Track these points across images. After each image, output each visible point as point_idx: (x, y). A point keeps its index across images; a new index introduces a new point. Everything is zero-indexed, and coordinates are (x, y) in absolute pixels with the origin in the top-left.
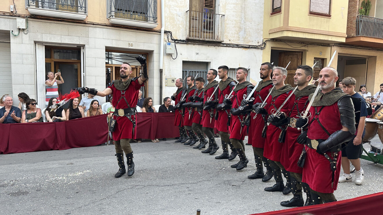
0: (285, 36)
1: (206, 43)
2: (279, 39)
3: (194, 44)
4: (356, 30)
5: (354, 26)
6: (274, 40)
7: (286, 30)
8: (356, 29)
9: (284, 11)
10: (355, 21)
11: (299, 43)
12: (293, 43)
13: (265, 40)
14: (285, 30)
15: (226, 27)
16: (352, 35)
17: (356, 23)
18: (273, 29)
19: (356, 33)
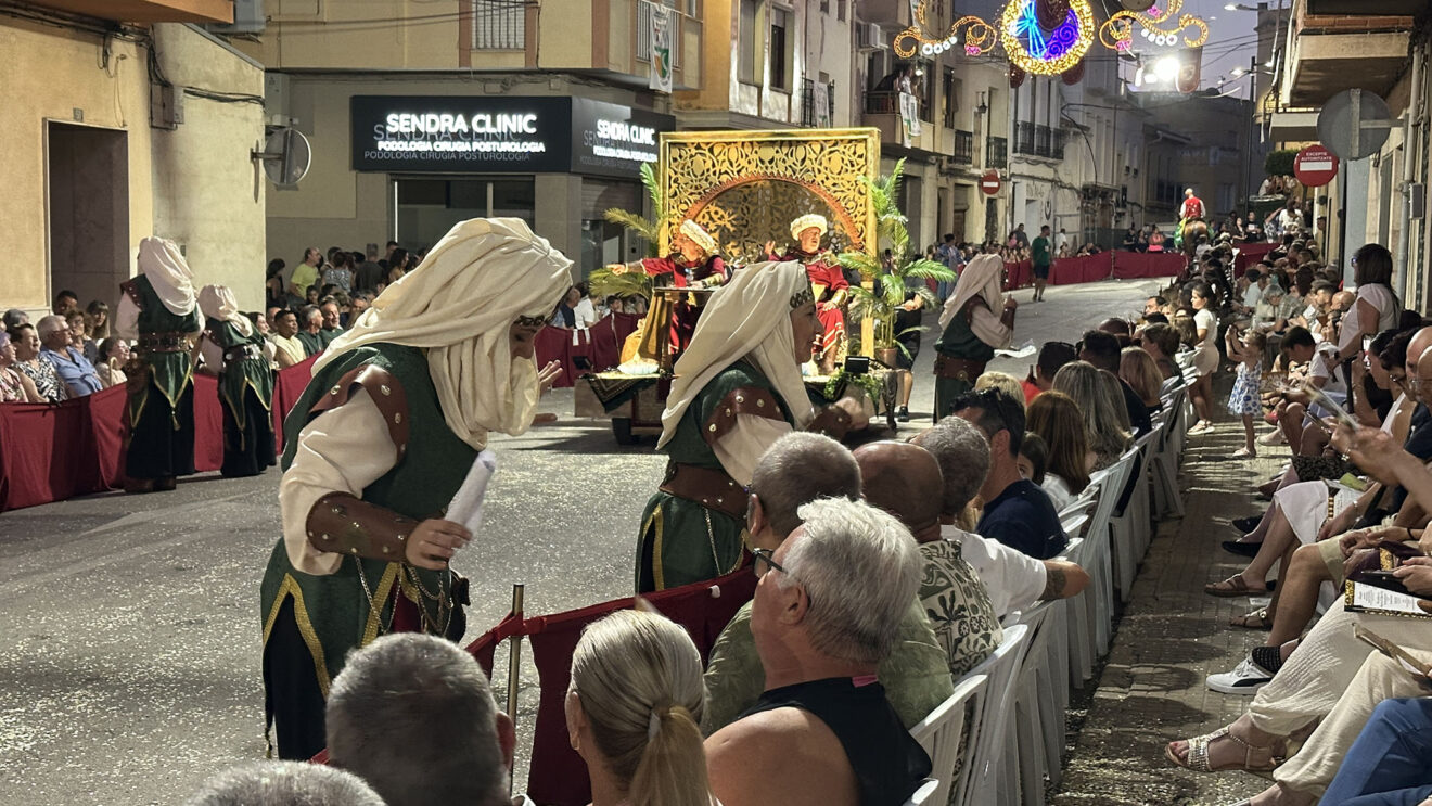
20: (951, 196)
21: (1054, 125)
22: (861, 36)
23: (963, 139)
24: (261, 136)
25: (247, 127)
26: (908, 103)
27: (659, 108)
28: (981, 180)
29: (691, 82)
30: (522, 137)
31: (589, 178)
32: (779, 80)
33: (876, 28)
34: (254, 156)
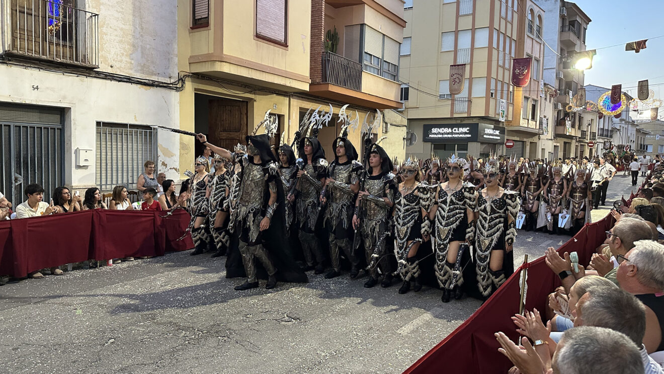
0: (219, 70)
1: (58, 68)
2: (207, 75)
3: (26, 67)
4: (322, 74)
5: (320, 67)
6: (198, 77)
7: (219, 61)
8: (322, 72)
9: (214, 26)
10: (321, 60)
11: (241, 86)
12: (232, 84)
13: (182, 74)
14: (217, 60)
15: (104, 39)
16: (317, 81)
17: (322, 63)
18: (196, 56)
19: (323, 79)
20: (579, 148)
21: (610, 129)
22: (556, 106)
23: (584, 133)
24: (405, 135)
25: (403, 132)
26: (568, 123)
27: (501, 125)
28: (588, 143)
29: (510, 119)
30: (466, 133)
31: (482, 143)
32: (533, 118)
33: (560, 105)
34: (404, 139)
